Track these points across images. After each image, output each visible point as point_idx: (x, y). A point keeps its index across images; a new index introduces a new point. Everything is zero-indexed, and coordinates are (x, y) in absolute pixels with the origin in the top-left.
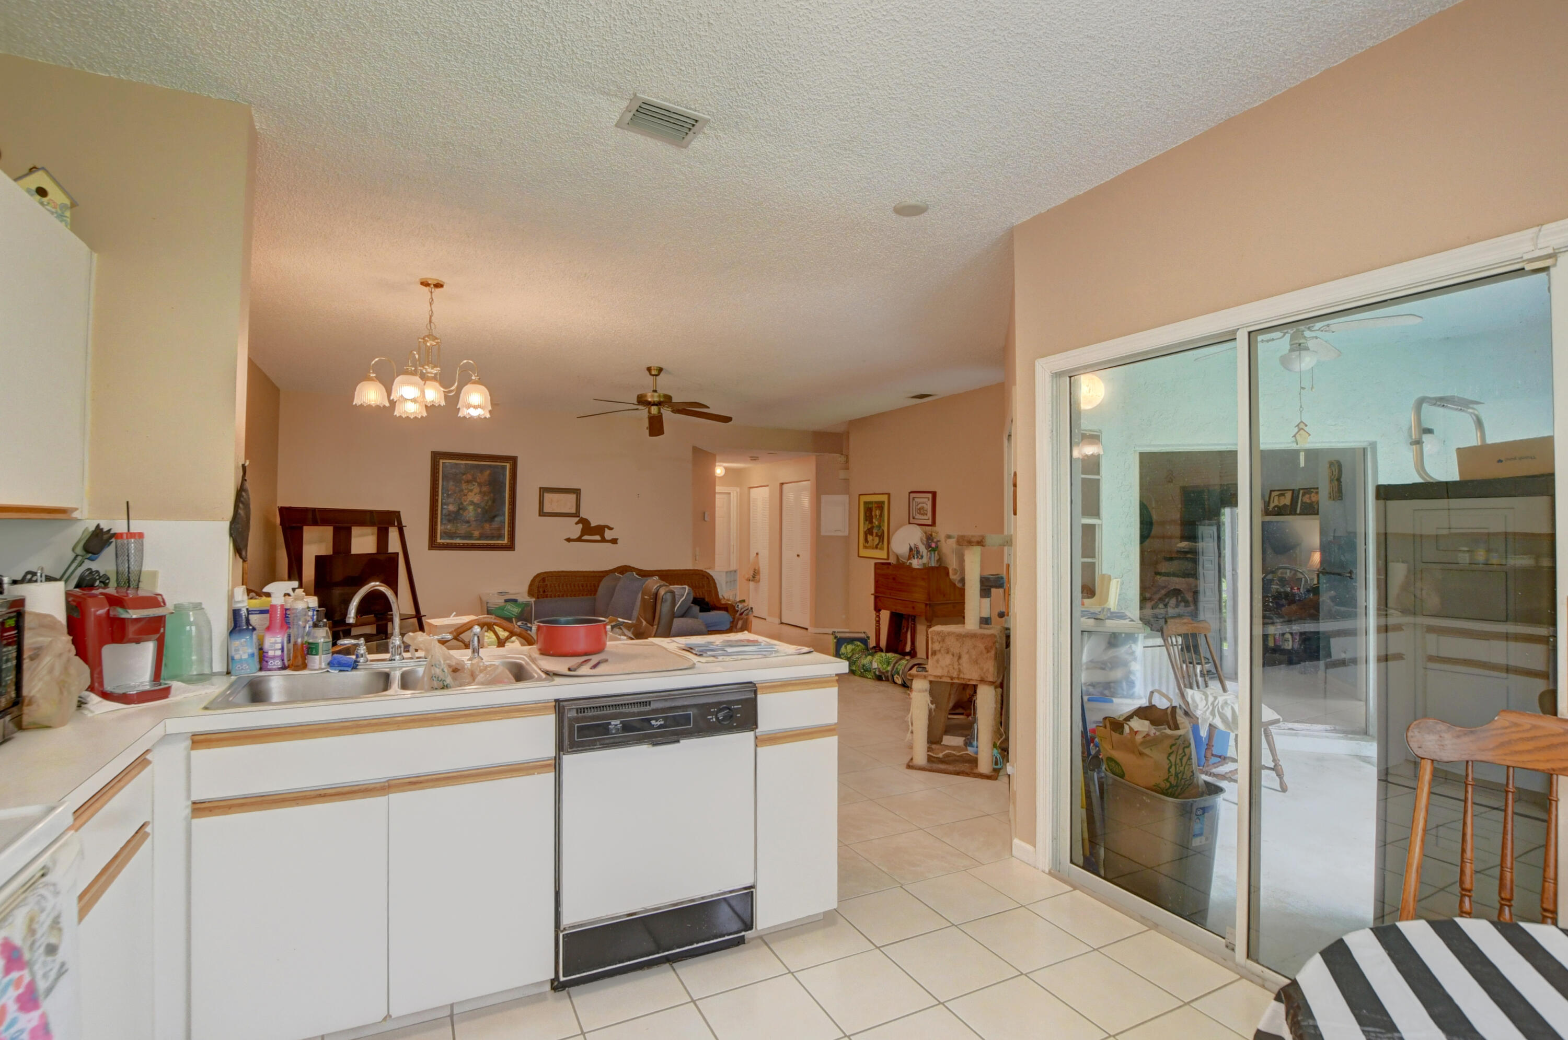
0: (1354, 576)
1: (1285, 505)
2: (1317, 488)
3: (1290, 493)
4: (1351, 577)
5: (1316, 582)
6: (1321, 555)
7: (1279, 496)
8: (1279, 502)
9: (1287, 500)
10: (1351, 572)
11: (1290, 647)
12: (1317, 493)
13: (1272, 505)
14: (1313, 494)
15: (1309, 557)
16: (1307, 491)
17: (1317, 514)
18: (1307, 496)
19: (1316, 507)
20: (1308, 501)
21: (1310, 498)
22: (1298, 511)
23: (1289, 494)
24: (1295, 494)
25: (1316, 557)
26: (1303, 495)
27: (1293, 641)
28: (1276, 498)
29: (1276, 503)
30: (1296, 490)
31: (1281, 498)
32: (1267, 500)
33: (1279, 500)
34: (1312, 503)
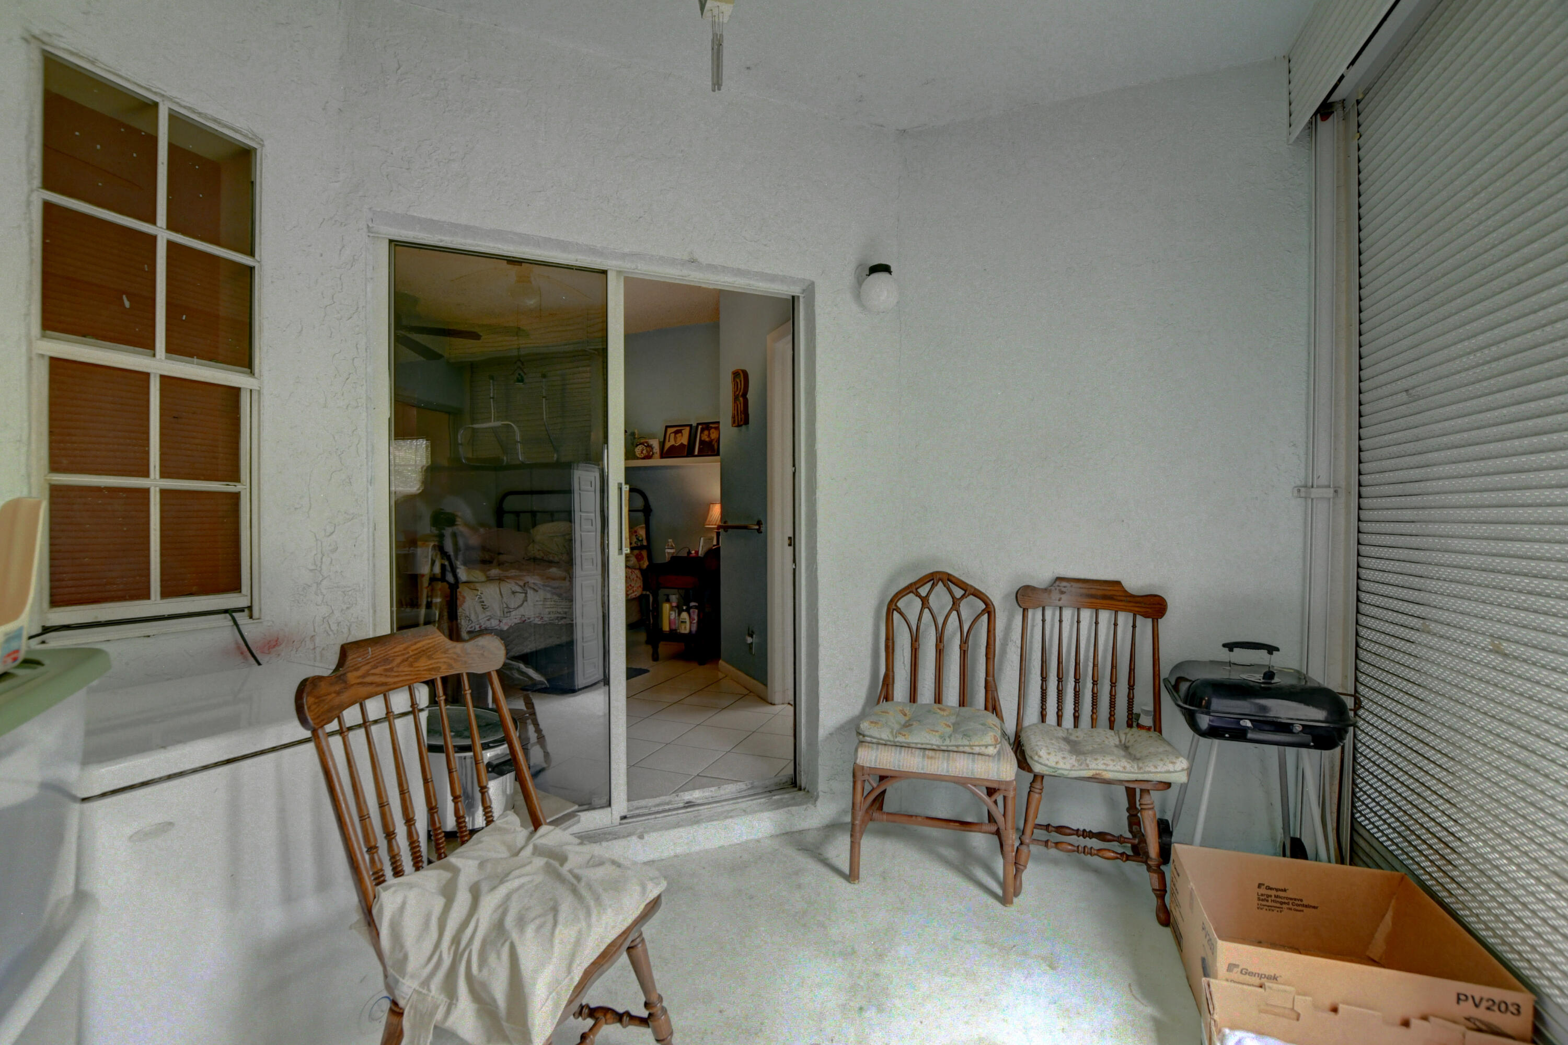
0: (763, 529)
1: (682, 445)
2: (718, 423)
3: (688, 429)
4: (759, 531)
5: (715, 543)
6: (722, 508)
7: (676, 433)
8: (675, 441)
9: (684, 439)
10: (759, 523)
11: (687, 631)
12: (717, 429)
13: (668, 445)
14: (712, 430)
15: (708, 510)
16: (707, 426)
17: (718, 454)
18: (706, 432)
19: (716, 447)
20: (707, 439)
21: (709, 436)
22: (696, 453)
23: (686, 432)
24: (693, 430)
25: (716, 511)
26: (702, 432)
27: (691, 623)
28: (673, 435)
29: (672, 442)
30: (694, 424)
31: (677, 435)
32: (662, 440)
33: (675, 438)
34: (712, 441)
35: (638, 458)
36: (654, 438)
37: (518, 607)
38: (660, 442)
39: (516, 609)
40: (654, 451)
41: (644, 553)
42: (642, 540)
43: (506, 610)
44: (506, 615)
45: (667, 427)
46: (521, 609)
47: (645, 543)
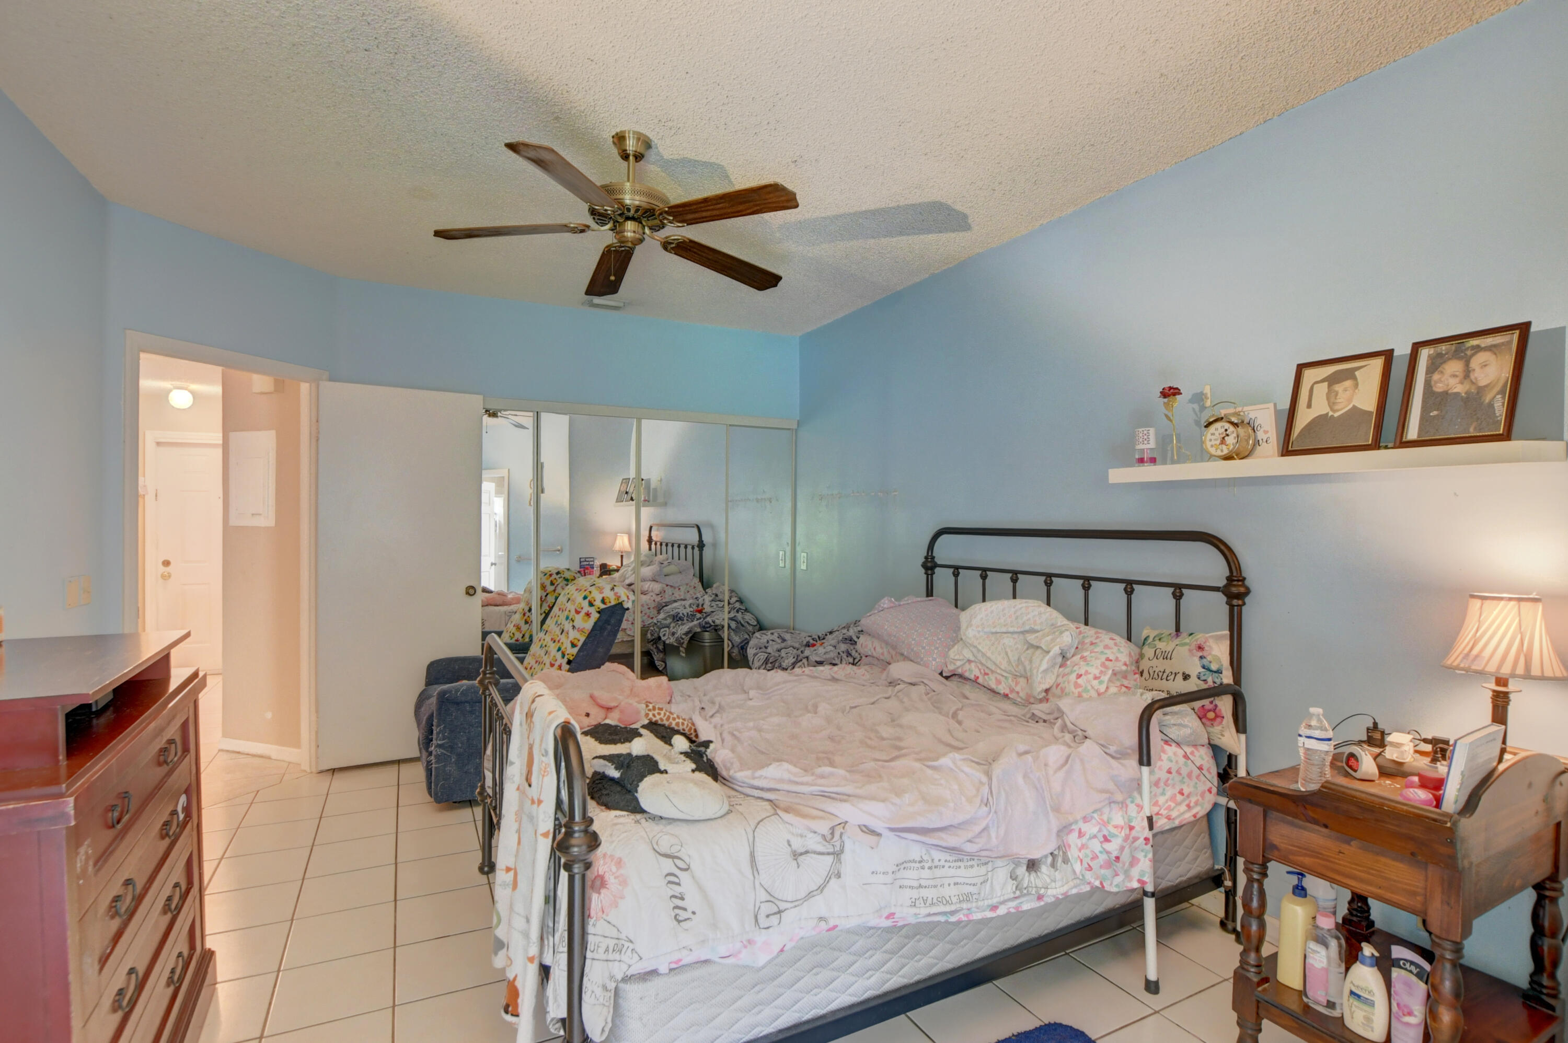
1: (1358, 413)
7: (1332, 380)
8: (1331, 405)
9: (1360, 396)
13: (1303, 418)
14: (1478, 360)
16: (1455, 349)
18: (1452, 367)
20: (1459, 388)
21: (1465, 377)
22: (1411, 434)
23: (1371, 373)
24: (1396, 367)
26: (1433, 367)
28: (1321, 390)
29: (1320, 407)
30: (1402, 350)
31: (1338, 388)
32: (1286, 404)
33: (1331, 397)
34: (1481, 390)
35: (1211, 457)
36: (1259, 399)
37: (810, 895)
38: (1277, 413)
39: (797, 903)
40: (1260, 435)
41: (1225, 704)
42: (1219, 672)
43: (766, 909)
44: (763, 922)
45: (1301, 368)
46: (818, 899)
47: (1227, 678)
